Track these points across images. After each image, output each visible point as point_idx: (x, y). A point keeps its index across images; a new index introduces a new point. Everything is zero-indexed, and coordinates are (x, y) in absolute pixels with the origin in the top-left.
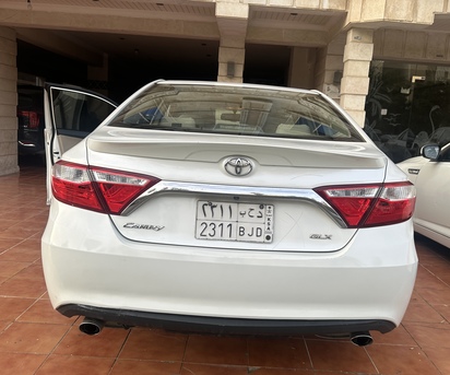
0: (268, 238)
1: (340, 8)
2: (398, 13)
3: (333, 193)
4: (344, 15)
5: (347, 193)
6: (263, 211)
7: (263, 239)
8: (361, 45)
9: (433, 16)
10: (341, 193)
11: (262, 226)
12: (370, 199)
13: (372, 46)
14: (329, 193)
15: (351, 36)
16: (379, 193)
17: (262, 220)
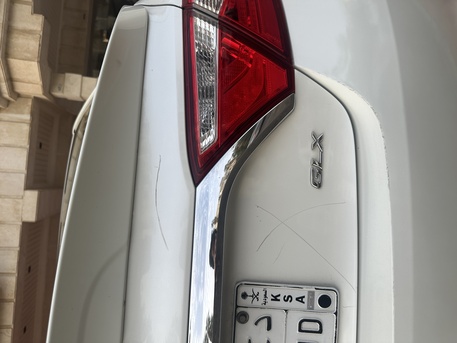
0: (325, 302)
1: (30, 103)
2: (31, 48)
3: (206, 129)
4: (36, 100)
5: (207, 93)
6: (254, 315)
7: (327, 317)
8: (67, 84)
9: (35, 16)
10: (208, 110)
11: (295, 318)
12: (221, 36)
13: (67, 75)
14: (208, 140)
15: (58, 94)
16: (207, 17)
17: (278, 317)
